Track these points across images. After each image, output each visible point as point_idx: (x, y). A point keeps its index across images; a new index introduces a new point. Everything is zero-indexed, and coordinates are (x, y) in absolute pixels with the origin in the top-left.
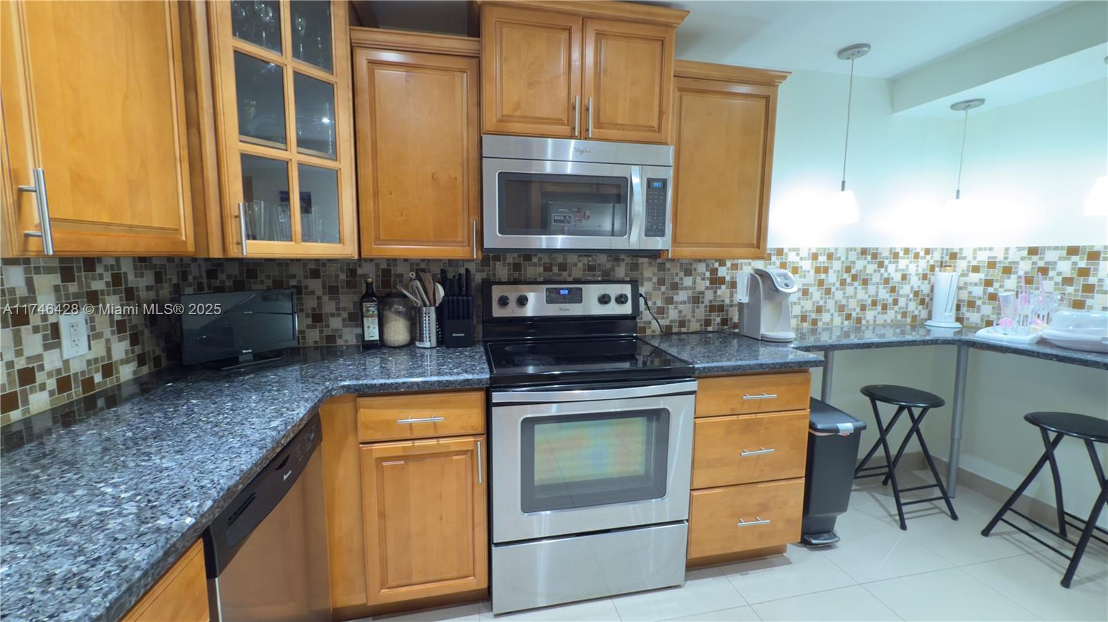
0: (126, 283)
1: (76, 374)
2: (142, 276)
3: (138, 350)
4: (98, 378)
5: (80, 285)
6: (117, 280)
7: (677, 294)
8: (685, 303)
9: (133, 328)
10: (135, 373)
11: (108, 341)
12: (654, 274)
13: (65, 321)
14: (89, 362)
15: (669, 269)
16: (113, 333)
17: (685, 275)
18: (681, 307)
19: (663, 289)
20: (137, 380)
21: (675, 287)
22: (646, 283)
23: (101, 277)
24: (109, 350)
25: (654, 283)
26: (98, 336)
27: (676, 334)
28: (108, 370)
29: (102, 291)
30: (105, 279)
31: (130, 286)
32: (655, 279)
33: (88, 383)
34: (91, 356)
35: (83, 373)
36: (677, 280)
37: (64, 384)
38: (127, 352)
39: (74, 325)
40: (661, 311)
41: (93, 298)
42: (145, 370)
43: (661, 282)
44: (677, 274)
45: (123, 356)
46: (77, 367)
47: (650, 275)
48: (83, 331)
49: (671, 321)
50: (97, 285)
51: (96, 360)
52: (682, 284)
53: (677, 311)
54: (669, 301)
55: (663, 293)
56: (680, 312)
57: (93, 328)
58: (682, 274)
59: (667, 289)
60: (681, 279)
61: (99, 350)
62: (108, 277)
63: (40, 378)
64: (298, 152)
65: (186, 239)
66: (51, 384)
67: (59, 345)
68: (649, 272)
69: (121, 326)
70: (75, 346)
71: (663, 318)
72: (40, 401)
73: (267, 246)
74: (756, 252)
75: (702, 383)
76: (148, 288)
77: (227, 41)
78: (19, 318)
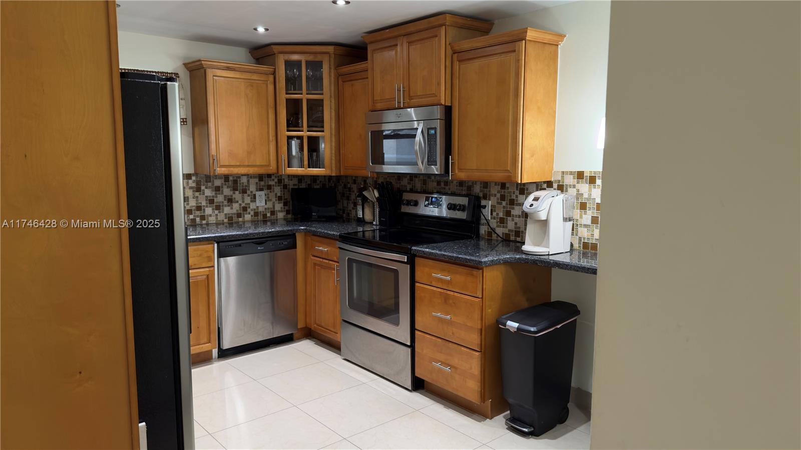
0: (284, 182)
1: (260, 212)
2: (292, 180)
3: (287, 208)
4: (268, 215)
5: (265, 183)
6: (280, 181)
7: (513, 209)
8: (519, 217)
9: (285, 199)
10: (284, 216)
11: (274, 203)
12: (498, 192)
13: (258, 194)
14: (266, 209)
15: (508, 188)
16: (276, 200)
17: (520, 194)
18: (516, 220)
19: (504, 203)
20: (285, 219)
21: (512, 202)
22: (492, 198)
23: (273, 180)
24: (274, 206)
25: (498, 199)
26: (271, 200)
27: (512, 241)
28: (273, 213)
29: (273, 185)
30: (275, 181)
31: (286, 183)
32: (498, 195)
33: (265, 216)
34: (266, 207)
35: (263, 212)
36: (514, 197)
37: (256, 214)
38: (281, 208)
39: (261, 195)
40: (502, 221)
41: (269, 187)
42: (289, 216)
43: (503, 198)
44: (514, 193)
45: (279, 209)
46: (260, 209)
48: (264, 198)
49: (509, 230)
50: (271, 183)
51: (268, 208)
52: (517, 201)
53: (514, 222)
54: (508, 214)
55: (504, 207)
56: (516, 224)
57: (268, 197)
58: (517, 192)
59: (507, 204)
60: (517, 196)
61: (270, 205)
62: (276, 180)
63: (249, 210)
64: (308, 131)
65: (272, 168)
66: (252, 213)
67: (255, 201)
68: (494, 190)
69: (280, 198)
70: (261, 202)
71: (503, 227)
72: (248, 217)
73: (296, 170)
74: (510, 177)
75: (418, 261)
76: (294, 185)
77: (283, 97)
78: (244, 191)
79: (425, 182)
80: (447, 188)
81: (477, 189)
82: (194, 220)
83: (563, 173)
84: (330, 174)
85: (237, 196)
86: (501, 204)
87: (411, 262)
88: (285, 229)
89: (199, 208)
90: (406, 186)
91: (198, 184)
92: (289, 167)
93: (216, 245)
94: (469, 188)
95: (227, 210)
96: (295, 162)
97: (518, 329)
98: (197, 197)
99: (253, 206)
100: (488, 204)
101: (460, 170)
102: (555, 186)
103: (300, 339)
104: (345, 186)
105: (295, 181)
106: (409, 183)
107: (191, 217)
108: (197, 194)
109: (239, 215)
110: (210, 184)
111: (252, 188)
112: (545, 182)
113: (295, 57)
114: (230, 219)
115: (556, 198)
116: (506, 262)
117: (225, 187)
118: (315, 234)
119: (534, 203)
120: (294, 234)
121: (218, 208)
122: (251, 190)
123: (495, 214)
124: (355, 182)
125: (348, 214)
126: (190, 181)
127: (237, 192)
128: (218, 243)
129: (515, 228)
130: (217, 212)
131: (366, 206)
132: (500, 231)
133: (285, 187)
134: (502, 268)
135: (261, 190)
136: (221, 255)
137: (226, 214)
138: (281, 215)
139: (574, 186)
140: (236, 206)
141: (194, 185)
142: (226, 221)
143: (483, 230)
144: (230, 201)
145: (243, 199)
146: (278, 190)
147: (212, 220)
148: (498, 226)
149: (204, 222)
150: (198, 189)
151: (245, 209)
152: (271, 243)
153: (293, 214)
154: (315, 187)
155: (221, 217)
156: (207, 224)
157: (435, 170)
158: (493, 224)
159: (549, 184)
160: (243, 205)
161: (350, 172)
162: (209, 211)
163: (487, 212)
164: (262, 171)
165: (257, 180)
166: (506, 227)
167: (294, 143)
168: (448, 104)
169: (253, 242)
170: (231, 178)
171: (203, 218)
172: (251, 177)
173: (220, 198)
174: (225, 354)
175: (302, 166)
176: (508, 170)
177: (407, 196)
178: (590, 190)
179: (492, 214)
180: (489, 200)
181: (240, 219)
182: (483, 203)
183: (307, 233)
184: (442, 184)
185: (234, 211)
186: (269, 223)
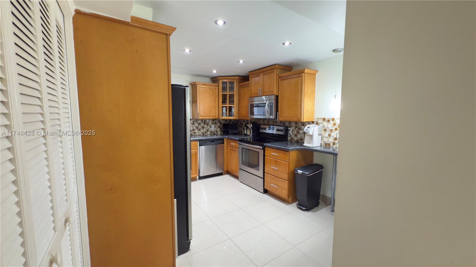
0: (221, 121)
3: (221, 130)
4: (215, 132)
7: (300, 131)
8: (302, 134)
12: (295, 125)
13: (212, 125)
15: (298, 124)
17: (302, 126)
18: (301, 135)
19: (297, 129)
20: (220, 134)
21: (299, 129)
24: (217, 129)
26: (216, 128)
27: (300, 142)
28: (217, 132)
32: (295, 126)
33: (214, 133)
34: (215, 130)
36: (300, 127)
39: (213, 126)
40: (296, 135)
41: (216, 123)
42: (222, 133)
43: (296, 127)
44: (300, 125)
45: (219, 130)
46: (213, 131)
47: (293, 125)
48: (214, 127)
49: (298, 139)
50: (216, 122)
54: (298, 133)
56: (301, 136)
58: (301, 125)
60: (301, 127)
61: (216, 129)
62: (218, 121)
63: (209, 131)
64: (229, 104)
65: (217, 117)
66: (210, 132)
67: (211, 128)
68: (293, 124)
69: (219, 127)
70: (213, 128)
71: (296, 137)
72: (209, 133)
73: (225, 117)
74: (299, 120)
75: (266, 148)
76: (224, 123)
77: (221, 93)
78: (208, 125)
79: (268, 122)
80: (276, 123)
81: (287, 124)
82: (192, 134)
83: (318, 118)
84: (236, 119)
85: (205, 126)
86: (295, 129)
87: (264, 149)
88: (221, 137)
89: (193, 130)
90: (261, 123)
91: (193, 122)
92: (222, 116)
93: (198, 142)
94: (284, 124)
95: (202, 131)
96: (224, 115)
97: (302, 173)
99: (210, 129)
100: (291, 129)
101: (281, 117)
102: (315, 123)
103: (225, 174)
104: (241, 123)
105: (224, 121)
106: (263, 122)
107: (191, 133)
108: (193, 125)
109: (206, 132)
110: (197, 122)
111: (210, 123)
112: (311, 122)
113: (225, 81)
114: (203, 133)
115: (316, 127)
116: (298, 150)
117: (202, 123)
118: (230, 139)
119: (308, 129)
120: (224, 139)
121: (199, 130)
122: (210, 124)
123: (293, 133)
124: (244, 122)
125: (242, 133)
126: (191, 121)
127: (205, 125)
128: (199, 141)
129: (301, 138)
130: (199, 131)
131: (247, 130)
132: (295, 139)
133: (221, 123)
134: (296, 151)
135: (213, 124)
136: (200, 145)
137: (202, 132)
138: (219, 133)
139: (322, 123)
140: (205, 129)
141: (192, 122)
142: (202, 134)
143: (289, 138)
144: (203, 128)
145: (207, 127)
146: (218, 124)
147: (197, 134)
148: (294, 137)
149: (195, 134)
150: (193, 124)
151: (208, 130)
152: (216, 142)
153: (223, 132)
154: (231, 123)
155: (200, 133)
156: (196, 135)
157: (272, 117)
158: (293, 136)
159: (313, 122)
160: (207, 129)
161: (242, 118)
162: (196, 131)
163: (290, 132)
164: (214, 118)
165: (212, 121)
166: (297, 137)
167: (224, 109)
168: (277, 95)
169: (210, 141)
170: (204, 120)
171: (194, 133)
172: (210, 120)
173: (200, 127)
174: (201, 178)
175: (227, 116)
176: (298, 117)
177: (262, 126)
178: (328, 125)
179: (292, 133)
180: (291, 128)
181: (206, 134)
182: (289, 129)
183: (228, 139)
184: (274, 122)
185: (204, 131)
186: (215, 135)
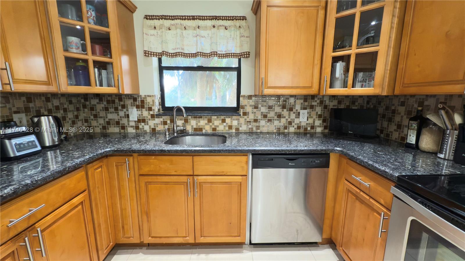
1: (303, 126)
3: (325, 124)
4: (309, 129)
6: (321, 102)
9: (324, 117)
11: (314, 120)
13: (302, 112)
26: (312, 117)
28: (313, 127)
31: (326, 104)
33: (306, 129)
34: (308, 122)
37: (299, 127)
39: (304, 114)
45: (319, 125)
46: (303, 124)
48: (306, 115)
50: (314, 103)
57: (310, 115)
61: (311, 121)
62: (318, 101)
64: (358, 48)
67: (299, 118)
70: (303, 119)
72: (292, 129)
76: (334, 106)
77: (333, 16)
78: (291, 109)
84: (380, 94)
85: (285, 113)
88: (319, 148)
89: (256, 121)
91: (257, 103)
93: (251, 156)
95: (276, 123)
98: (255, 113)
107: (250, 126)
108: (255, 110)
109: (285, 128)
110: (265, 104)
114: (279, 130)
117: (276, 106)
121: (270, 120)
126: (251, 101)
130: (268, 124)
131: (426, 132)
133: (326, 107)
135: (305, 109)
136: (255, 166)
137: (275, 126)
138: (319, 130)
141: (253, 103)
142: (275, 131)
144: (279, 116)
145: (289, 115)
146: (319, 110)
149: (259, 131)
150: (256, 107)
151: (290, 123)
152: (303, 160)
155: (272, 128)
160: (289, 120)
161: (412, 90)
164: (304, 92)
169: (284, 158)
170: (282, 98)
173: (271, 114)
181: (286, 131)
183: (343, 155)
185: (282, 124)
